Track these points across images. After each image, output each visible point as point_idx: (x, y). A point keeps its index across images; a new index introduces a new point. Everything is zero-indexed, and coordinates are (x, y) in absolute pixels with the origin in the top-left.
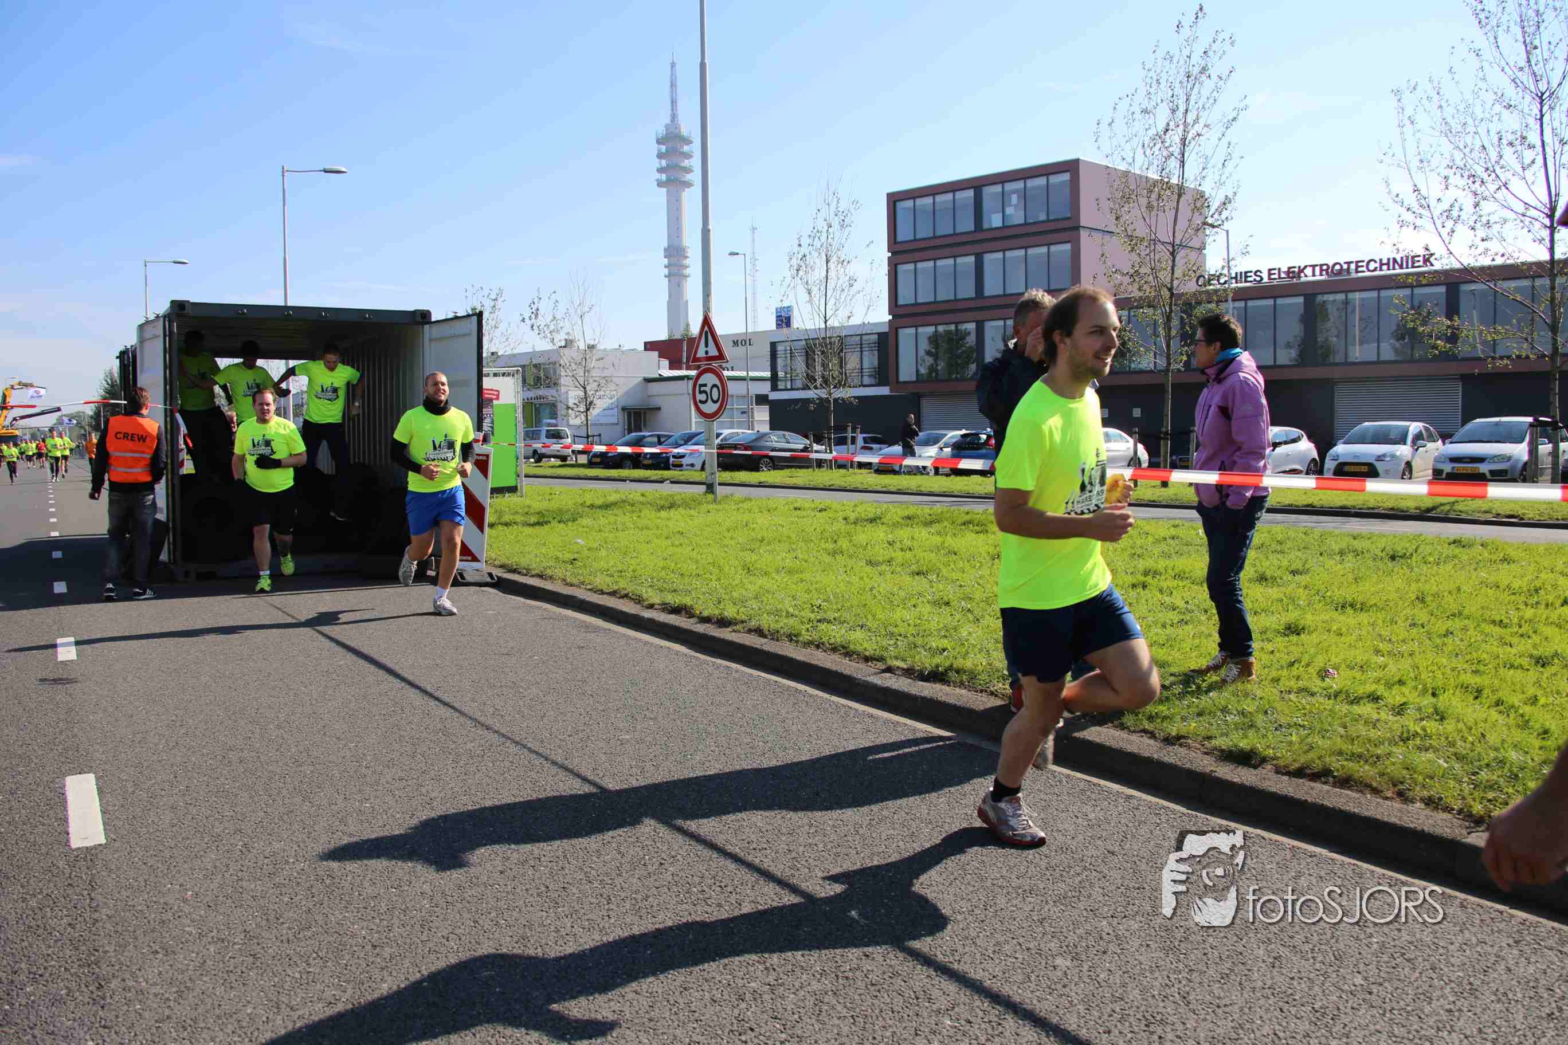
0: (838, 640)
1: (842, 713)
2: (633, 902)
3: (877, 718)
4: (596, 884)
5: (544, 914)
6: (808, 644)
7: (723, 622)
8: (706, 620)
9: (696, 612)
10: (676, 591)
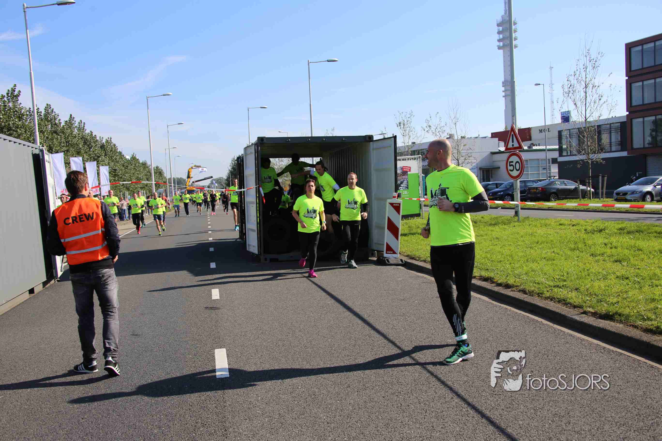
0: (562, 296)
1: (556, 334)
2: (436, 413)
3: (573, 337)
4: (422, 405)
5: (398, 415)
6: (546, 298)
7: (507, 286)
8: (499, 285)
9: (495, 281)
10: (487, 269)
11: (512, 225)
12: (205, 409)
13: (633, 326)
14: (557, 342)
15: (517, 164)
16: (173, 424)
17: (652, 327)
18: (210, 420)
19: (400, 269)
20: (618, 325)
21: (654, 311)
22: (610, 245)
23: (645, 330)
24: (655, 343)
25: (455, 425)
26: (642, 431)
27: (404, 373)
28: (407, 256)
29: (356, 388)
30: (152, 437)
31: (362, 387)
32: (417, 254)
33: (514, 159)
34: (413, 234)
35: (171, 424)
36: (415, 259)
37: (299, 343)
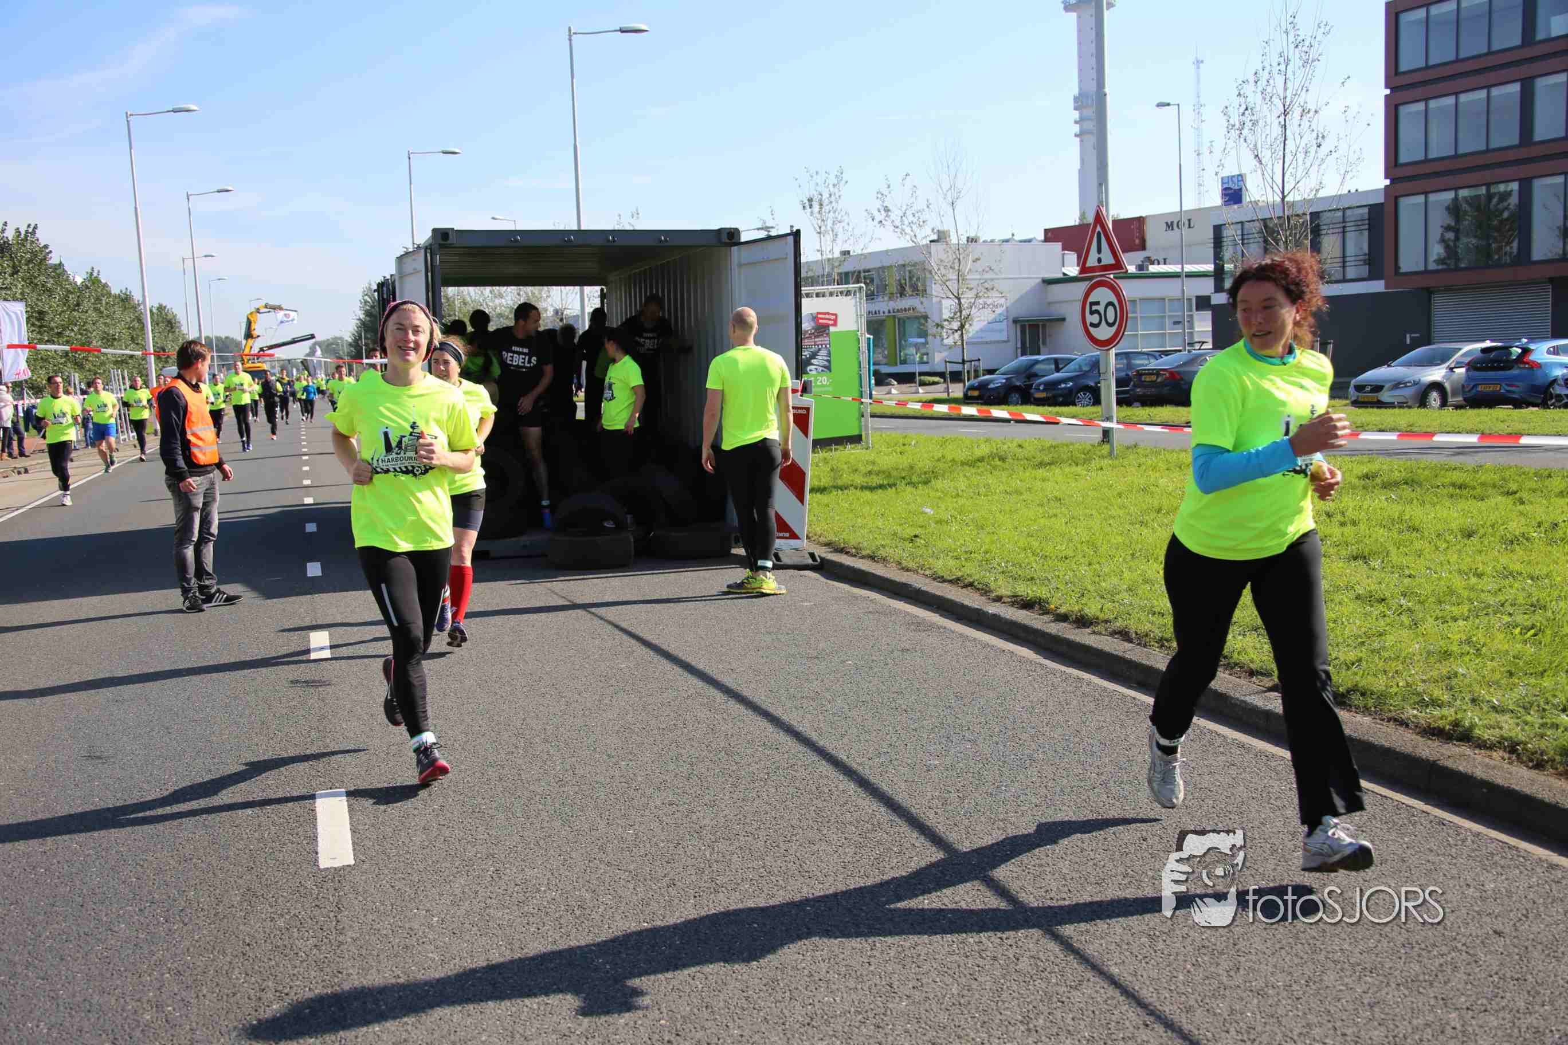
2: (900, 949)
3: (1248, 749)
5: (801, 957)
7: (1082, 622)
8: (1063, 618)
9: (1052, 606)
10: (1032, 579)
11: (1095, 464)
12: (287, 951)
13: (1395, 720)
14: (1206, 762)
15: (1110, 309)
16: (197, 997)
17: (1441, 723)
18: (298, 983)
19: (810, 578)
20: (1359, 718)
21: (1448, 681)
22: (1339, 517)
23: (1424, 730)
24: (1450, 764)
25: (949, 980)
26: (1416, 984)
27: (817, 846)
28: (827, 544)
29: (692, 887)
30: (137, 1033)
31: (707, 885)
32: (852, 539)
33: (1102, 295)
34: (842, 488)
35: (190, 996)
36: (847, 553)
37: (541, 771)
